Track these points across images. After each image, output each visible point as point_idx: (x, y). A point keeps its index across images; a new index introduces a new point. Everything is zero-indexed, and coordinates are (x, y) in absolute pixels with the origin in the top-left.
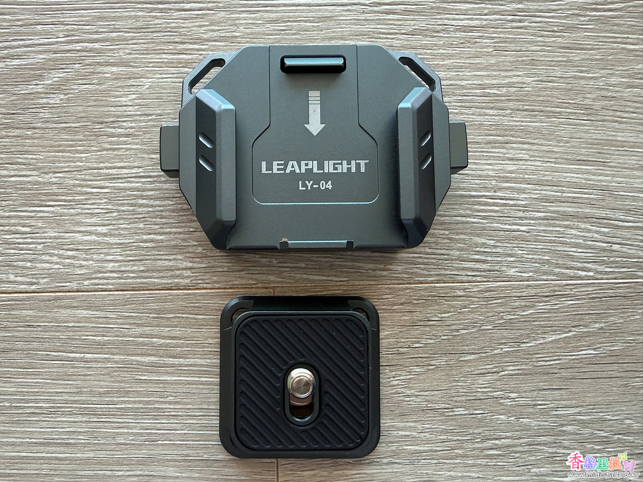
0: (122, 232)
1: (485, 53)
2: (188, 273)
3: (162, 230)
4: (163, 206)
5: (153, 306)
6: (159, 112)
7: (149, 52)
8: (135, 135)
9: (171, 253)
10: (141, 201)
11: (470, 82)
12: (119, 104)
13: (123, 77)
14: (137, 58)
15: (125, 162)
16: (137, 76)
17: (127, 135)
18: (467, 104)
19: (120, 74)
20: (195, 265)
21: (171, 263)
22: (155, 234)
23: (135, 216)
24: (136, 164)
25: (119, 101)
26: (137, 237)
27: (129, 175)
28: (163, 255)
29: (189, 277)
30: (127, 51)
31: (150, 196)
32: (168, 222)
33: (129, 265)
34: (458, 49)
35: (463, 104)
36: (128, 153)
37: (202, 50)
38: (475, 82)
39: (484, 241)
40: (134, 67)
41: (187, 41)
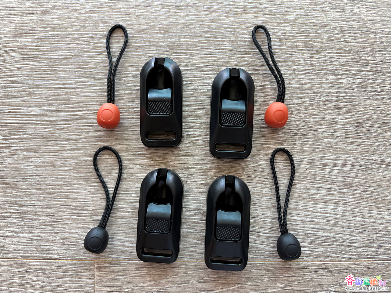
0: (26, 232)
1: (200, 148)
2: (56, 252)
3: (44, 231)
4: (45, 220)
5: (40, 267)
6: (44, 174)
7: (41, 145)
8: (33, 185)
9: (48, 242)
10: (35, 217)
11: (193, 162)
12: (26, 170)
13: (29, 157)
14: (35, 148)
15: (28, 198)
16: (35, 156)
17: (29, 185)
18: (191, 173)
19: (27, 156)
20: (59, 249)
21: (48, 247)
22: (41, 233)
23: (32, 224)
24: (33, 199)
25: (26, 169)
26: (33, 234)
27: (30, 205)
28: (44, 243)
29: (56, 254)
30: (31, 144)
31: (39, 215)
32: (47, 227)
33: (28, 247)
34: (188, 146)
35: (189, 173)
36: (29, 193)
37: (65, 144)
38: (195, 162)
39: (196, 241)
40: (34, 152)
41: (59, 140)
